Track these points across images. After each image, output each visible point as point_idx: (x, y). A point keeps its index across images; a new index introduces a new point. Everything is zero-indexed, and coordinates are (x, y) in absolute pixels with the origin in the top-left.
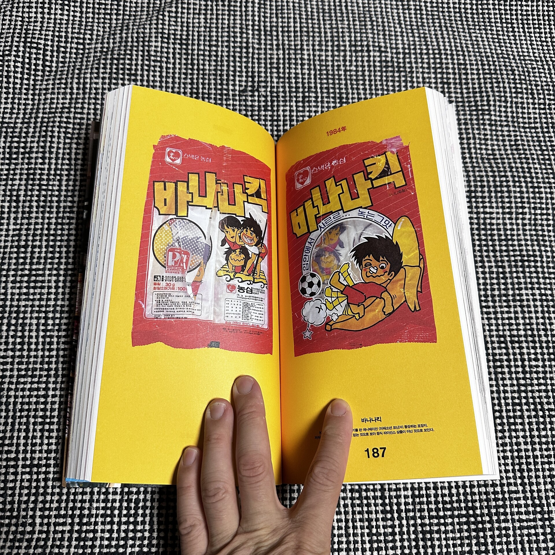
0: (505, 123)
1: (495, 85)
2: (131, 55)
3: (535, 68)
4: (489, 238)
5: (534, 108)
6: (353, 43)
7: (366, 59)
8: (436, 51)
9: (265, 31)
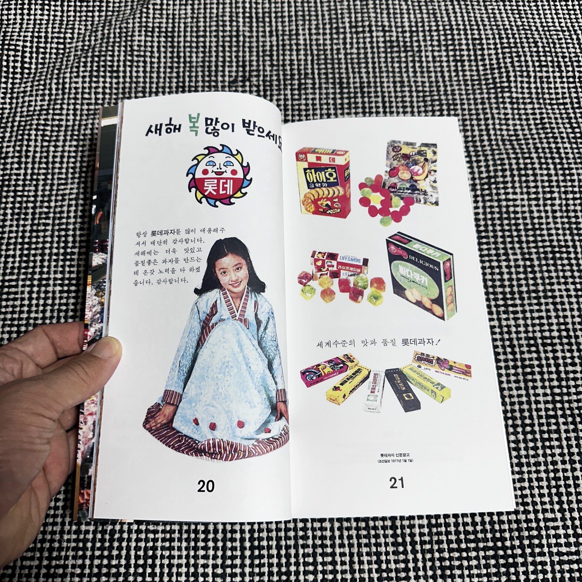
0: (528, 101)
1: (516, 59)
2: (113, 51)
3: (561, 39)
4: (514, 228)
5: (562, 82)
6: (354, 24)
7: (368, 40)
8: (448, 27)
9: (257, 18)
